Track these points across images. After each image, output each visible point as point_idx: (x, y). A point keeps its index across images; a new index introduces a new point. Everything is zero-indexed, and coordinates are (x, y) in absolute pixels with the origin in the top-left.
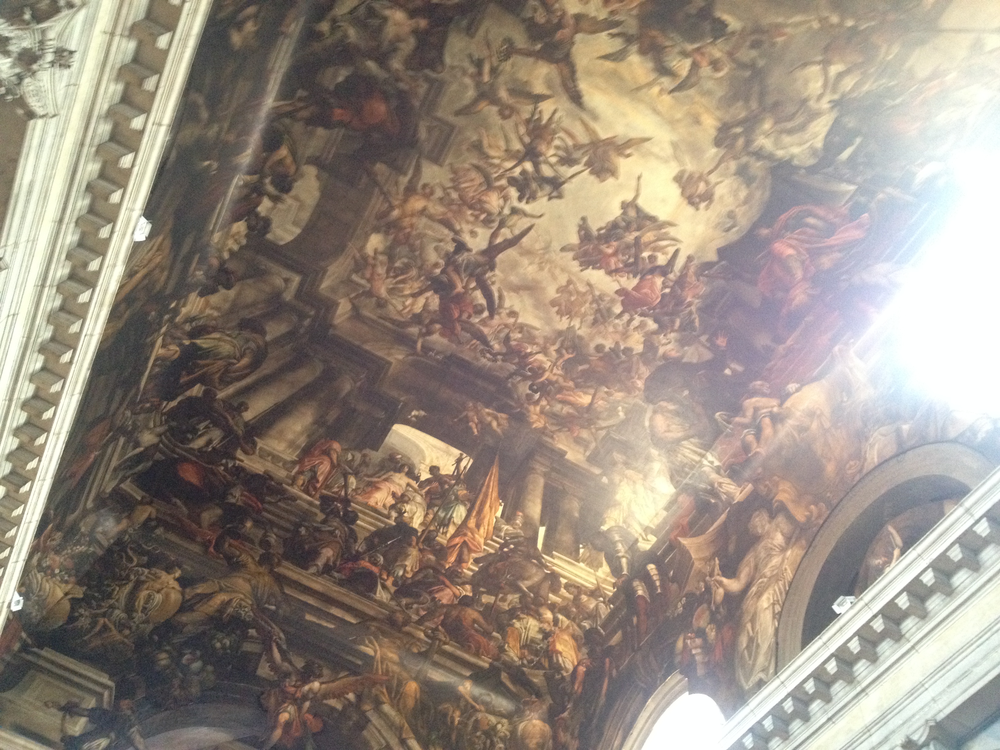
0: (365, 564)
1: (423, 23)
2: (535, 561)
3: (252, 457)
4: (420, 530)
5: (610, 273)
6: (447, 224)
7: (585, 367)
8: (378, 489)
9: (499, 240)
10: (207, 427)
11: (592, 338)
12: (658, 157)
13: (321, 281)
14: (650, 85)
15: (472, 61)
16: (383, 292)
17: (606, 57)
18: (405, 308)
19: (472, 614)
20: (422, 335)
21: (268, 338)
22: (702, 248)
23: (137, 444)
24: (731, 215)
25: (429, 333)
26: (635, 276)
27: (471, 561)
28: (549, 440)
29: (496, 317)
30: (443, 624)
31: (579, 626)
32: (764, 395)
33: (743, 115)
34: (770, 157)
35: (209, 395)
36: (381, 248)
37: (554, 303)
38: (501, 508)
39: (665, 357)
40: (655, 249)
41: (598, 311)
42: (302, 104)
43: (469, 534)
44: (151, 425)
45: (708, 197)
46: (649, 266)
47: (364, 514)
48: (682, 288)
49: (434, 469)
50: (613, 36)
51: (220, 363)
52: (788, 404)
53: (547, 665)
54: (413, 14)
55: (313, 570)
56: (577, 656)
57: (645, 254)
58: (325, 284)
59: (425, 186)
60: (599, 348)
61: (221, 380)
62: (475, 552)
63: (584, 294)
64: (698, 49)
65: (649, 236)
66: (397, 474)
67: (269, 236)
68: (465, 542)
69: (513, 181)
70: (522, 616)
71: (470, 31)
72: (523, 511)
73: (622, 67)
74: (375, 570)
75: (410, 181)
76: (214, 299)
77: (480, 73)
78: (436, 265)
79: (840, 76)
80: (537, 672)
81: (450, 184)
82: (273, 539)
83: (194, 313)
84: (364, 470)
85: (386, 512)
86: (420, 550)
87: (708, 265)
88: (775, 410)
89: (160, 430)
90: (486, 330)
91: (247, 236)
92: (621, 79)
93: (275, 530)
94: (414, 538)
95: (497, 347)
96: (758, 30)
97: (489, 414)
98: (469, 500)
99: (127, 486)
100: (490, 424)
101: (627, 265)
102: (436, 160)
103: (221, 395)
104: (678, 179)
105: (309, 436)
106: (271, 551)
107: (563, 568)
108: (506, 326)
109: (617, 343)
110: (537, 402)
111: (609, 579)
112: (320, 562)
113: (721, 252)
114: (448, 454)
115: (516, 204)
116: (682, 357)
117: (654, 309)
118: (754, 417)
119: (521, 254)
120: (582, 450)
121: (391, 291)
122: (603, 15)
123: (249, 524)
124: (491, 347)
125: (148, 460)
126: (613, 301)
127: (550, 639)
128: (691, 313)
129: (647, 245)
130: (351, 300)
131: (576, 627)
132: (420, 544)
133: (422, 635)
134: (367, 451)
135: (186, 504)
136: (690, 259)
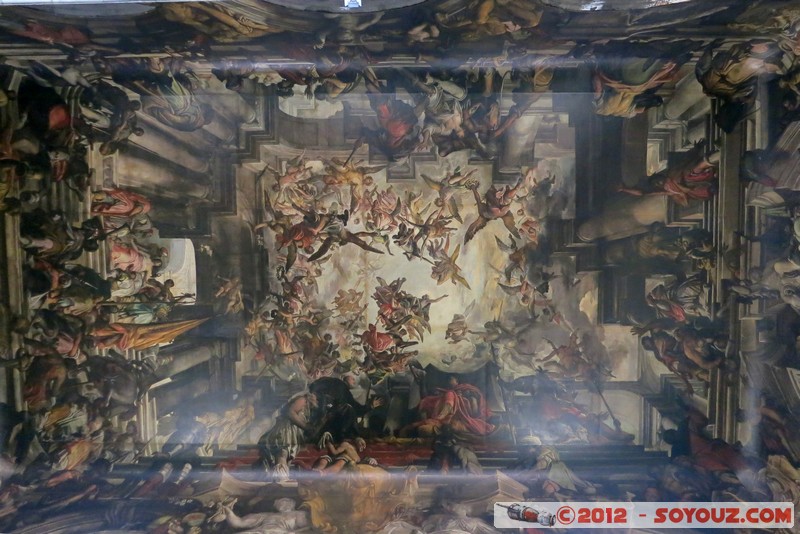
0: (56, 275)
1: (461, 134)
2: (138, 390)
3: (101, 156)
4: (112, 299)
5: (381, 314)
6: (354, 203)
7: (310, 336)
8: (129, 253)
9: (362, 238)
10: (106, 114)
11: (331, 328)
12: (463, 298)
13: (270, 143)
14: (497, 271)
15: (457, 170)
16: (284, 186)
17: (498, 240)
18: (282, 204)
19: (61, 374)
20: (269, 224)
21: (205, 127)
22: (426, 355)
23: (61, 70)
24: (453, 358)
25: (273, 228)
26: (387, 329)
27: (109, 348)
28: (242, 344)
29: (311, 263)
30: (37, 358)
31: (103, 452)
32: (358, 450)
33: (509, 328)
34: (495, 357)
35: (135, 105)
36: (314, 170)
37: (341, 293)
38: (168, 343)
39: (346, 378)
40: (410, 330)
41: (352, 322)
42: (377, 85)
43: (131, 334)
44: (85, 74)
45: (456, 340)
46: (398, 333)
47: (101, 254)
48: (396, 360)
49: (170, 283)
50: (510, 236)
51: (166, 102)
52: (362, 466)
53: (51, 450)
54: (462, 125)
55: (24, 241)
56: (77, 465)
57: (403, 327)
58: (268, 147)
59: (370, 178)
60: (328, 337)
61: (152, 109)
62: (118, 346)
63: (358, 307)
64: (527, 284)
65: (415, 322)
66: (150, 260)
67: (280, 99)
68: (122, 335)
69: (403, 227)
70: (84, 408)
71: (471, 161)
72: (174, 359)
73: (498, 251)
74: (55, 285)
75: (367, 168)
76: (215, 81)
77: (452, 178)
78: (324, 209)
79: (554, 362)
80: (40, 447)
81: (380, 193)
82: (35, 200)
83: (197, 71)
84: (139, 237)
85: (112, 268)
86: (94, 309)
87: (418, 366)
88: (353, 462)
89: (84, 82)
90: (297, 262)
91: (273, 85)
92: (492, 254)
93: (44, 198)
94: (102, 299)
95: (290, 274)
96: (553, 308)
97: (237, 295)
98: (160, 319)
99: (17, 76)
100: (230, 301)
101: (391, 320)
102: (389, 177)
103: (140, 113)
104: (457, 317)
105: (143, 187)
106: (22, 203)
107: (145, 413)
108: (308, 272)
109: (338, 345)
110: (265, 321)
111: (158, 447)
112: (35, 243)
113: (430, 366)
114: (189, 286)
115: (390, 236)
116: (352, 388)
117: (373, 352)
118: (340, 454)
119: (361, 256)
120: (249, 368)
121: (288, 189)
122: (518, 226)
123: (37, 177)
124: (287, 271)
125: (51, 83)
126: (364, 326)
127: (77, 440)
128: (383, 374)
129: (410, 324)
130: (267, 167)
131: (101, 449)
132: (99, 305)
133: (16, 348)
134: (156, 232)
135: (26, 125)
136: (416, 353)
